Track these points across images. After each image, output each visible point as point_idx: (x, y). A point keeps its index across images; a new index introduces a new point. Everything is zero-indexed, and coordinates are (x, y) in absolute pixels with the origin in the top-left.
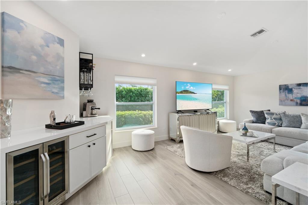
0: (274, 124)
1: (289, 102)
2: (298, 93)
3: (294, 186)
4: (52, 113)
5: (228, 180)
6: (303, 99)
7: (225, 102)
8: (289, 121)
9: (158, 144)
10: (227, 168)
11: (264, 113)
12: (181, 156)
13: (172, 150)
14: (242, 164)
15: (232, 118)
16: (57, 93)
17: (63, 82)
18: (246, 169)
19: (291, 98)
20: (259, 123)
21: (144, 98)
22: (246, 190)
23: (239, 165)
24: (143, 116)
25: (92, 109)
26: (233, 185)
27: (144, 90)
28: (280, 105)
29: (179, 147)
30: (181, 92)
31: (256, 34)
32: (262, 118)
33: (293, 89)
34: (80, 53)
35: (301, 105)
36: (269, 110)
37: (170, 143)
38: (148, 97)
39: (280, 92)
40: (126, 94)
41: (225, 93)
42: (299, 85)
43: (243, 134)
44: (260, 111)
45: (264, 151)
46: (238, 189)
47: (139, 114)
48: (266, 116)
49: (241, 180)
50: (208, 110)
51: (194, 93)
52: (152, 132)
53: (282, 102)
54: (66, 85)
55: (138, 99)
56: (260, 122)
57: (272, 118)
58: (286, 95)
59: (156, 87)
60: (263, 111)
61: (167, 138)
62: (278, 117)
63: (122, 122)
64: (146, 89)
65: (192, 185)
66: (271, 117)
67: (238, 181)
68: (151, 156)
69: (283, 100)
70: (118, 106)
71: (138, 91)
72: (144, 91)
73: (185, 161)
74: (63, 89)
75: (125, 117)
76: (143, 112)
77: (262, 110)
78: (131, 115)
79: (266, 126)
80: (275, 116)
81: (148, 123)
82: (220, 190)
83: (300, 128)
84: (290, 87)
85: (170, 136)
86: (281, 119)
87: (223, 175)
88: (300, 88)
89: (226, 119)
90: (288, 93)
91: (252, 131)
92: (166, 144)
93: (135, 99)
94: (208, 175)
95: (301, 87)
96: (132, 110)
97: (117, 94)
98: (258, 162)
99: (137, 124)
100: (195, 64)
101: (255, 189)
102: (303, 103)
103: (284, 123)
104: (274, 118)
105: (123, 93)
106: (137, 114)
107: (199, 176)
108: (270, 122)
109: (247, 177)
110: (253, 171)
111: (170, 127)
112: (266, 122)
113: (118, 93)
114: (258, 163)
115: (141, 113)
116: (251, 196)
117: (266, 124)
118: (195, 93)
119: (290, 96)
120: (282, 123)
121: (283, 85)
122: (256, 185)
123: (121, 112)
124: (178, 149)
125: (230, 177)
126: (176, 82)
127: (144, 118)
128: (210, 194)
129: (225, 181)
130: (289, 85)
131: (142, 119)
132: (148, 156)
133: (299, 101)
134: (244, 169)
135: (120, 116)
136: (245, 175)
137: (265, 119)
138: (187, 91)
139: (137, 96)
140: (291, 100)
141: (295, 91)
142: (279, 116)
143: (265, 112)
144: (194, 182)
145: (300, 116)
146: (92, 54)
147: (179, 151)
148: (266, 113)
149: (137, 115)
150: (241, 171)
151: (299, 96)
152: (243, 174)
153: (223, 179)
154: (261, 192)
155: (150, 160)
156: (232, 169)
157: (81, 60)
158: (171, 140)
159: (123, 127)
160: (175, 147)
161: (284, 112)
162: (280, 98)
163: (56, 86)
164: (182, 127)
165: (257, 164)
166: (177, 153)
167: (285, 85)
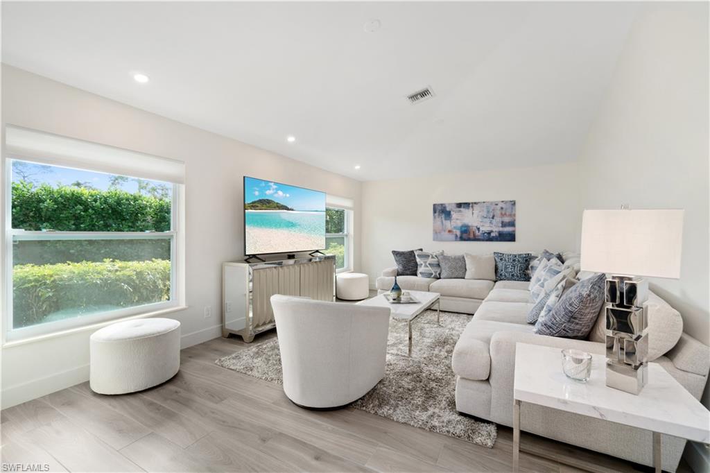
0: (429, 275)
1: (446, 234)
2: (457, 219)
3: (555, 398)
5: (391, 411)
6: (463, 229)
7: (347, 236)
8: (450, 267)
9: (190, 357)
10: (380, 382)
11: (415, 255)
12: (266, 379)
13: (238, 367)
14: (402, 364)
15: (359, 269)
18: (412, 375)
19: (450, 228)
20: (407, 275)
21: (130, 224)
22: (429, 425)
23: (398, 369)
26: (403, 421)
27: (127, 200)
28: (434, 240)
29: (257, 353)
30: (254, 206)
31: (416, 95)
32: (412, 264)
33: (452, 213)
35: (462, 239)
36: (421, 250)
37: (228, 346)
38: (144, 220)
39: (435, 217)
40: (55, 210)
41: (345, 214)
42: (459, 205)
43: (394, 299)
44: (409, 252)
45: (424, 328)
46: (413, 426)
47: (117, 271)
48: (418, 260)
49: (412, 402)
50: (317, 251)
51: (288, 209)
52: (173, 324)
53: (437, 235)
56: (409, 273)
57: (427, 264)
58: (442, 222)
59: (182, 187)
60: (412, 252)
61: (218, 334)
62: (434, 261)
63: (40, 303)
64: (135, 199)
65: (317, 458)
66: (425, 262)
67: (407, 407)
68: (173, 400)
69: (438, 231)
70: (20, 245)
71: (106, 202)
72: (130, 204)
73: (284, 392)
75: (57, 286)
76: (130, 263)
77: (411, 250)
78: (82, 276)
79: (419, 279)
80: (430, 260)
81: (153, 297)
82: (382, 445)
83: (464, 278)
84: (448, 209)
85: (227, 327)
86: (438, 265)
87: (377, 403)
88: (460, 211)
89: (348, 270)
90: (446, 219)
91: (407, 291)
92: (216, 350)
94: (346, 412)
95: (462, 209)
96: (87, 260)
97: (14, 207)
98: (424, 353)
99: (111, 304)
100: (291, 139)
101: (441, 415)
102: (465, 236)
103: (443, 271)
104: (429, 264)
105: (42, 205)
106: (110, 271)
107: (327, 424)
108: (423, 272)
109: (419, 392)
110: (424, 375)
111: (227, 301)
112: (418, 272)
113: (21, 205)
114: (425, 356)
115: (122, 268)
116: (440, 433)
117: (419, 275)
118: (290, 207)
119: (449, 225)
120: (441, 271)
121: (439, 205)
122: (440, 404)
123: (36, 268)
124: (255, 361)
125: (392, 402)
126: (244, 177)
127: (137, 282)
128: (366, 466)
129: (385, 417)
130: (447, 205)
131: (129, 284)
132: (159, 403)
133: (458, 233)
134: (408, 374)
135: (30, 281)
136: (414, 389)
137: (416, 265)
138: (268, 202)
139: (104, 217)
140: (450, 231)
141: (454, 215)
142: (436, 259)
143: (416, 253)
144: (319, 444)
145: (463, 257)
147: (257, 364)
148: (418, 255)
150: (406, 382)
151: (459, 224)
152: (410, 387)
153: (380, 412)
154: (453, 418)
155: (170, 415)
156: (390, 382)
158: (228, 337)
159: (46, 321)
160: (246, 355)
161: (441, 251)
162: (434, 226)
164: (275, 299)
165: (425, 358)
166: (255, 373)
167: (442, 205)
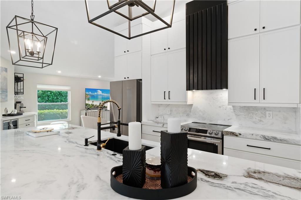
4: (5, 109)
16: (4, 98)
17: (7, 92)
24: (61, 113)
25: (20, 108)
34: (15, 73)
40: (42, 94)
54: (8, 93)
55: (57, 99)
59: (70, 92)
63: (41, 118)
70: (39, 105)
74: (6, 96)
75: (45, 114)
76: (60, 110)
81: (65, 118)
93: (53, 99)
96: (51, 109)
100: (100, 77)
115: (58, 111)
131: (59, 115)
135: (40, 113)
139: (56, 96)
146: (23, 74)
149: (55, 113)
157: (15, 77)
163: (4, 95)
